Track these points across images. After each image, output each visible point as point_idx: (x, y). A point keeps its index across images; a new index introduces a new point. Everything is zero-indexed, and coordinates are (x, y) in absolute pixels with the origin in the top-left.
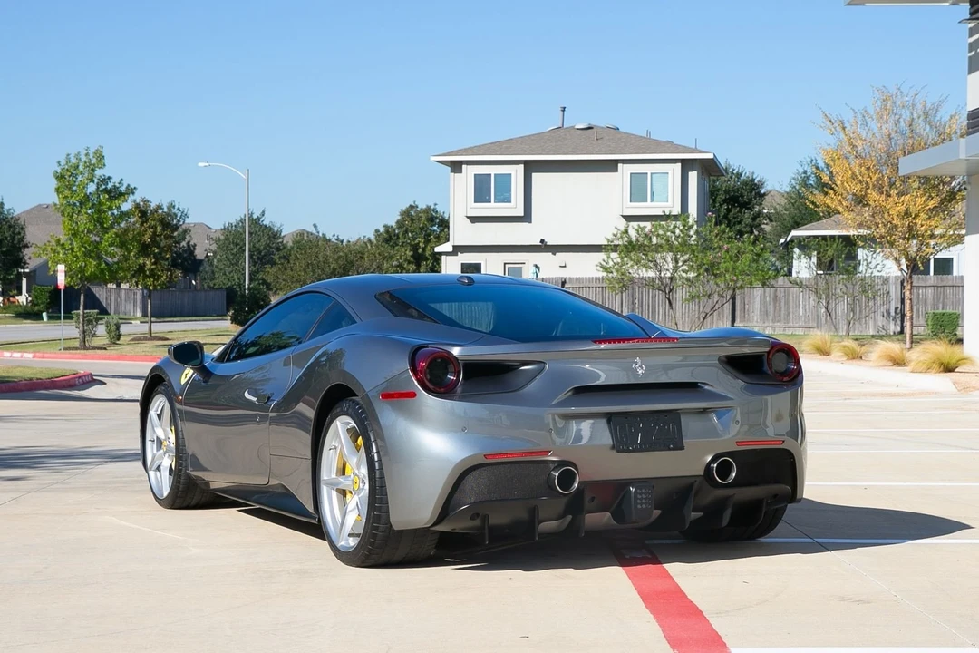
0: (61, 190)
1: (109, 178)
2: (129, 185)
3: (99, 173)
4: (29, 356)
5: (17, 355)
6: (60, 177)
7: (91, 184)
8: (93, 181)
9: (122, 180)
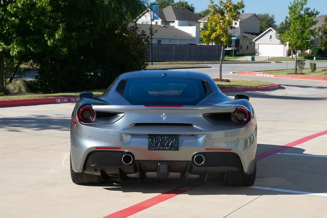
0: (291, 13)
1: (309, 8)
2: (317, 11)
3: (305, 7)
4: (272, 76)
5: (268, 75)
6: (291, 8)
7: (302, 11)
8: (302, 10)
9: (314, 9)
